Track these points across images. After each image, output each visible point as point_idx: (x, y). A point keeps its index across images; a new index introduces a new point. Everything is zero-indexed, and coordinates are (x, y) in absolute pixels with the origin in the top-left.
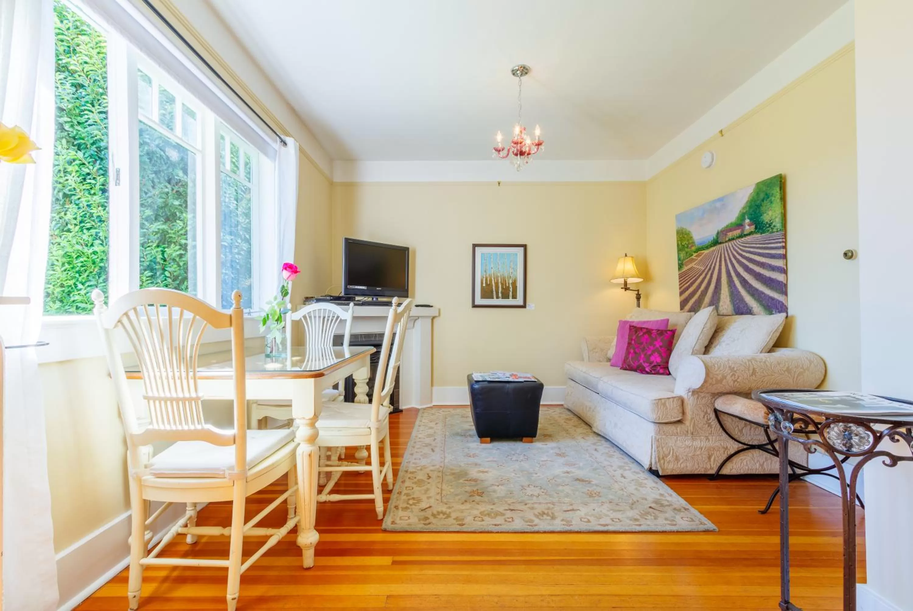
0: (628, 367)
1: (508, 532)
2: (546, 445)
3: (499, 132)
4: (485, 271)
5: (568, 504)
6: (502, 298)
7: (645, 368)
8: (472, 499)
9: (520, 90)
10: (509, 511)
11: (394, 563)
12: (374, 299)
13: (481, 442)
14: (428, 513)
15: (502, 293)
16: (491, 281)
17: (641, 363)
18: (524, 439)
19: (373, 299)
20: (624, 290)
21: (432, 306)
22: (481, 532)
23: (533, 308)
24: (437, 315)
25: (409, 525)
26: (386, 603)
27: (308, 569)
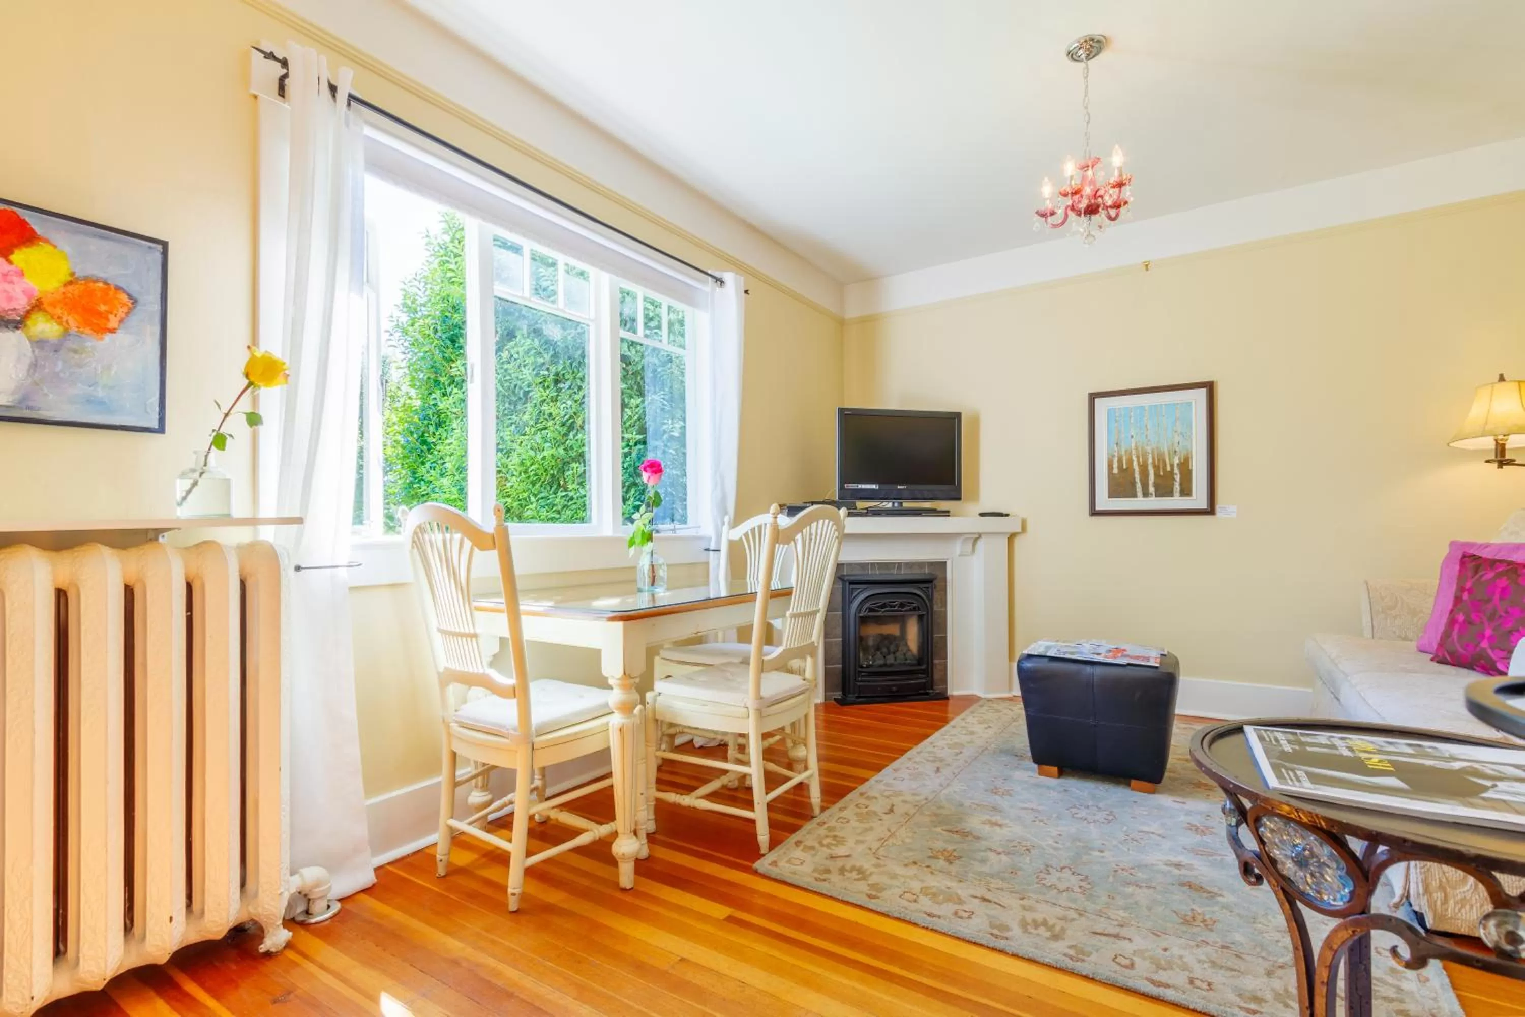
0: (1448, 658)
1: (944, 934)
2: (1184, 803)
3: (1046, 179)
4: (1117, 444)
5: (1116, 923)
6: (1156, 496)
7: (1494, 662)
8: (932, 862)
9: (1087, 87)
10: (977, 901)
11: (730, 919)
12: (896, 505)
13: (1041, 773)
14: (834, 865)
15: (1156, 485)
16: (1130, 461)
17: (1484, 649)
18: (1133, 782)
19: (893, 503)
20: (1495, 465)
21: (1007, 515)
22: (898, 919)
23: (1234, 515)
24: (1019, 530)
25: (794, 873)
26: (673, 967)
27: (624, 890)
